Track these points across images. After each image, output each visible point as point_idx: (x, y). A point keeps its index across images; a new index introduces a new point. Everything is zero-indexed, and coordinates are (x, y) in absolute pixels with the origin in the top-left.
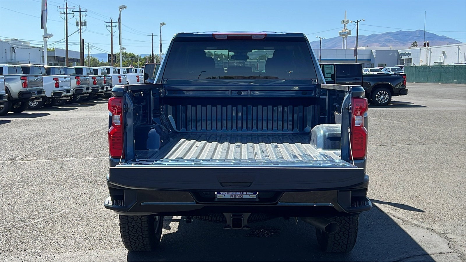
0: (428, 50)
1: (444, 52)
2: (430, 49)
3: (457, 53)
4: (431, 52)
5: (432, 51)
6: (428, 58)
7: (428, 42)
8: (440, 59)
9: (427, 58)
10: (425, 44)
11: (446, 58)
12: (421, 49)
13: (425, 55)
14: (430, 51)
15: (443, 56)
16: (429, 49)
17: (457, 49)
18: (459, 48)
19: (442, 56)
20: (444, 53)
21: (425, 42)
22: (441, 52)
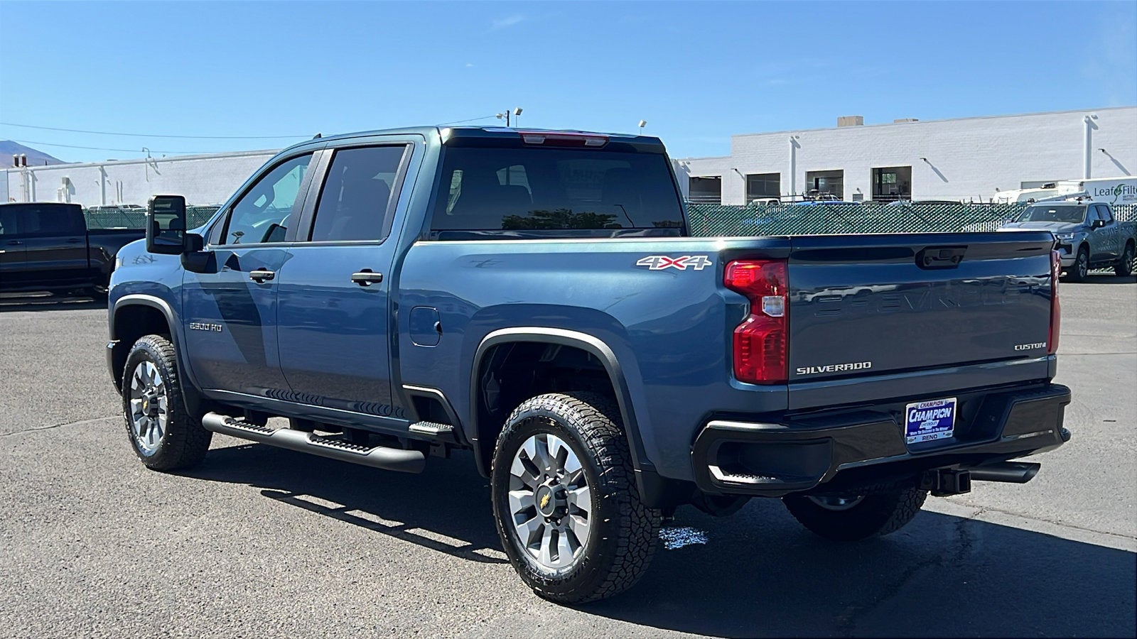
0: (28, 174)
1: (68, 179)
2: (32, 171)
3: (100, 183)
4: (35, 179)
5: (36, 176)
6: (28, 192)
7: (23, 155)
8: (60, 196)
9: (27, 194)
10: (17, 160)
11: (74, 194)
12: (8, 172)
13: (21, 186)
14: (33, 176)
15: (67, 188)
16: (30, 172)
17: (100, 173)
18: (103, 171)
19: (63, 189)
20: (67, 181)
21: (15, 155)
22: (61, 180)
